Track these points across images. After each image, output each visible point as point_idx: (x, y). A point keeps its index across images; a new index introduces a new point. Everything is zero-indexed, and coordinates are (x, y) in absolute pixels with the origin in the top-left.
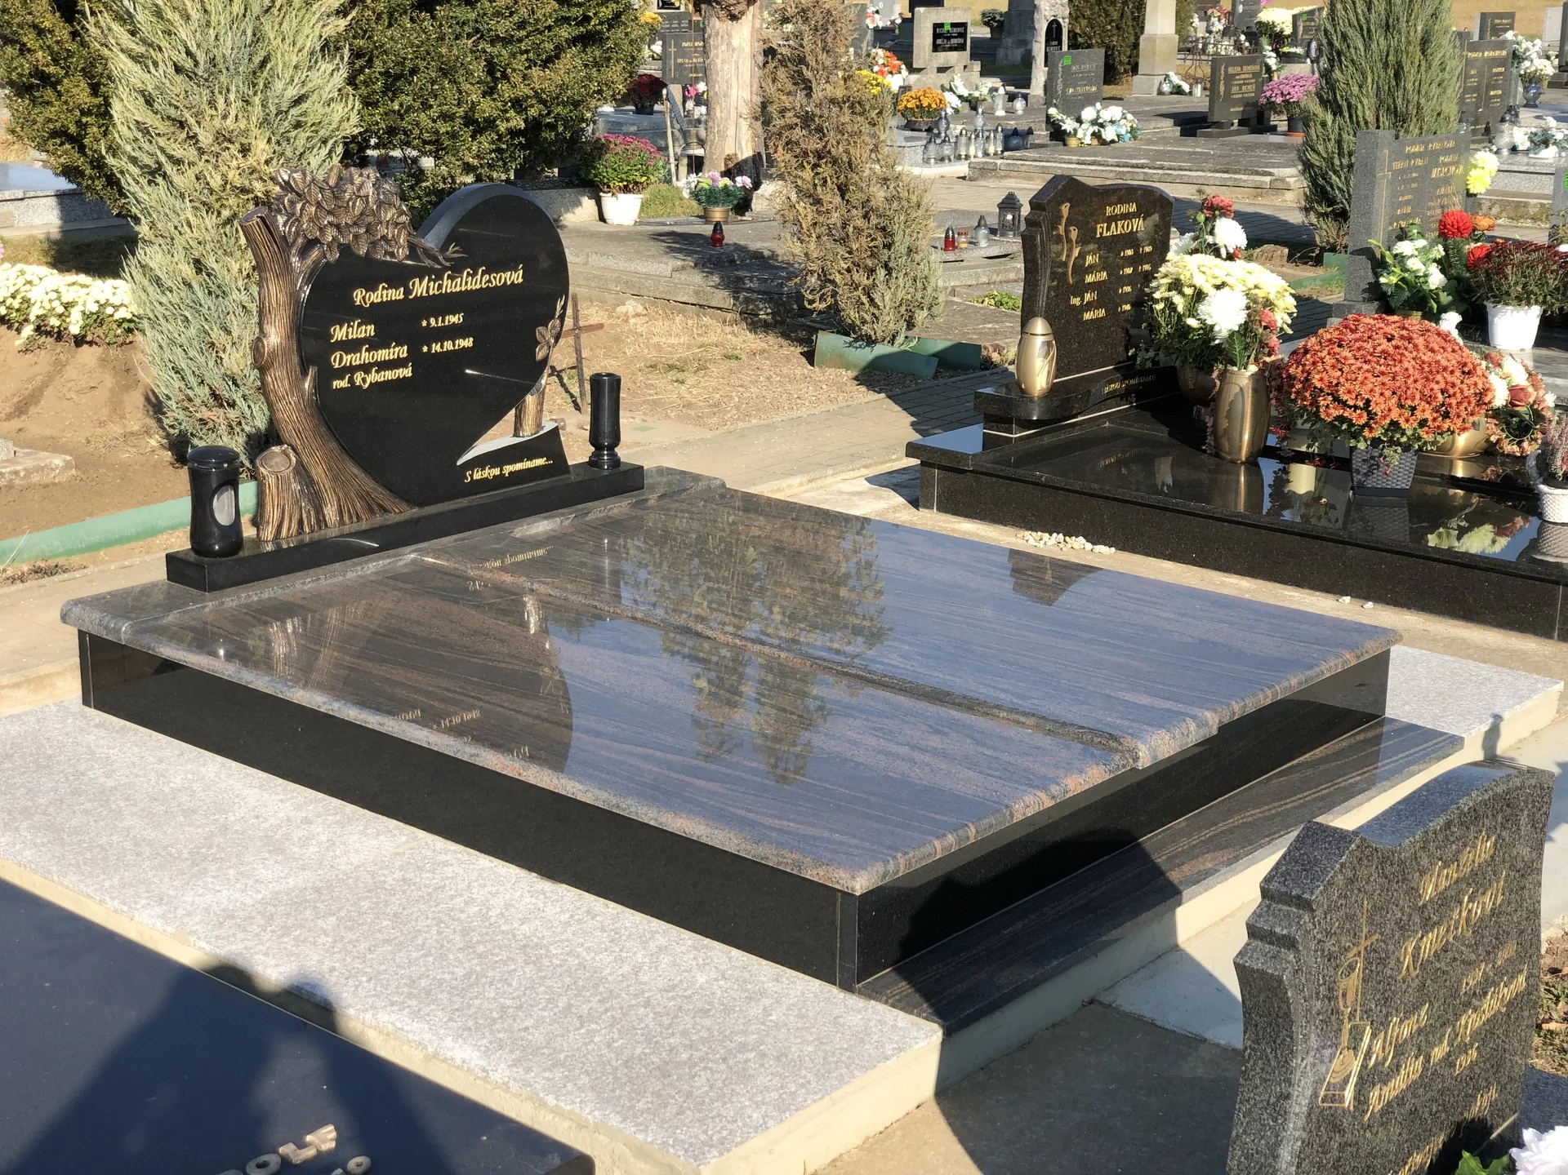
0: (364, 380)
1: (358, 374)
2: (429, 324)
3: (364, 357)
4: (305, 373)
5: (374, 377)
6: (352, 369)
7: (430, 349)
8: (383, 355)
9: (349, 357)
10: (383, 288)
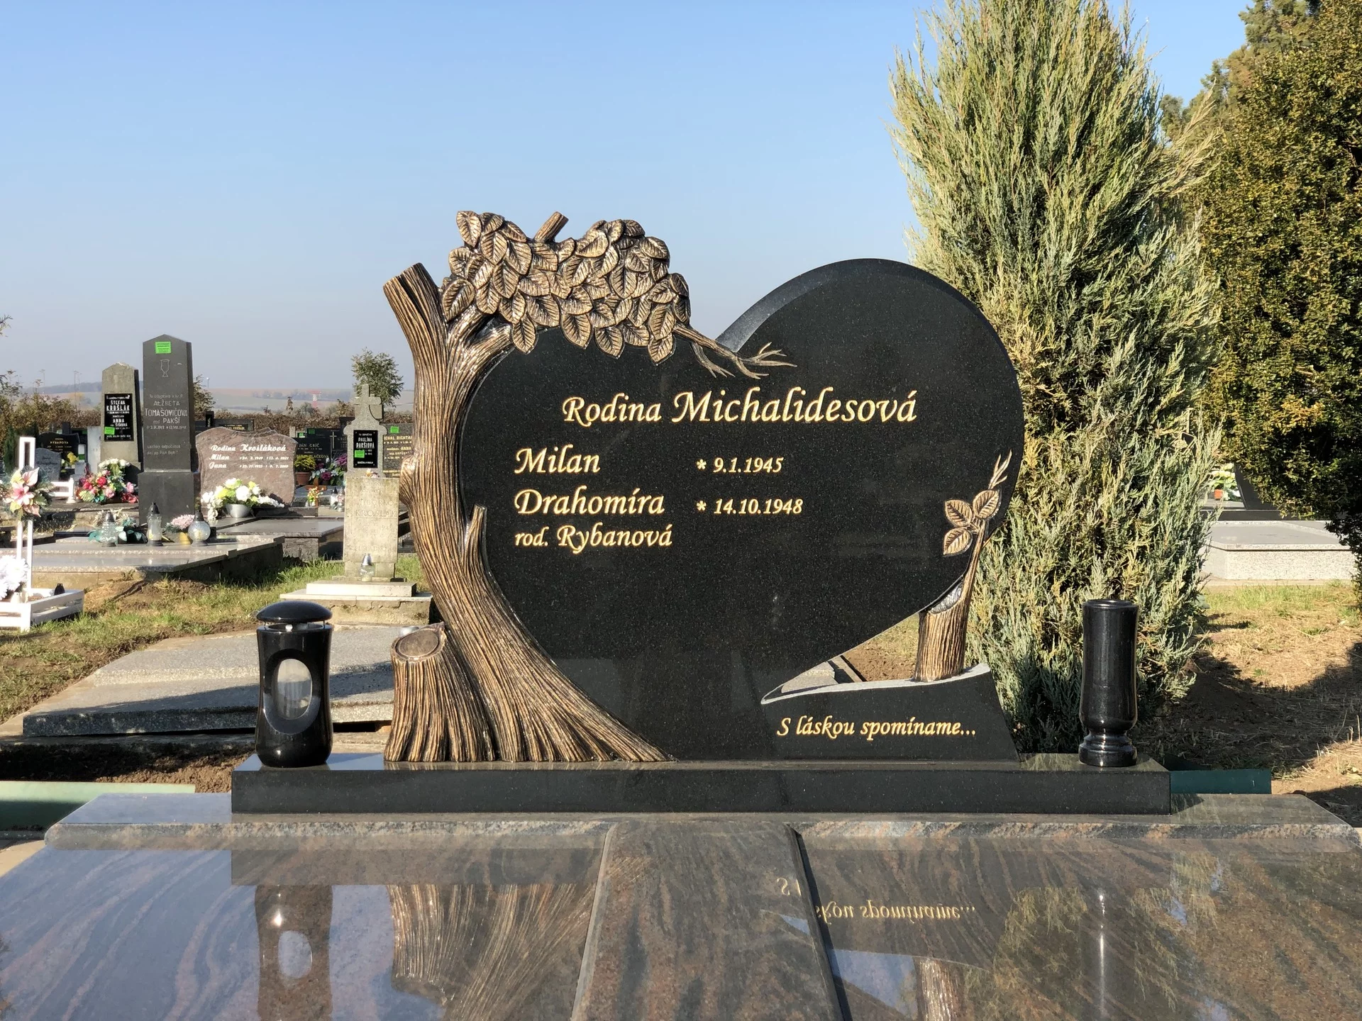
0: (576, 540)
1: (565, 528)
2: (710, 466)
3: (579, 503)
4: (466, 515)
5: (596, 537)
6: (552, 521)
7: (711, 506)
8: (615, 504)
9: (549, 500)
10: (621, 401)
